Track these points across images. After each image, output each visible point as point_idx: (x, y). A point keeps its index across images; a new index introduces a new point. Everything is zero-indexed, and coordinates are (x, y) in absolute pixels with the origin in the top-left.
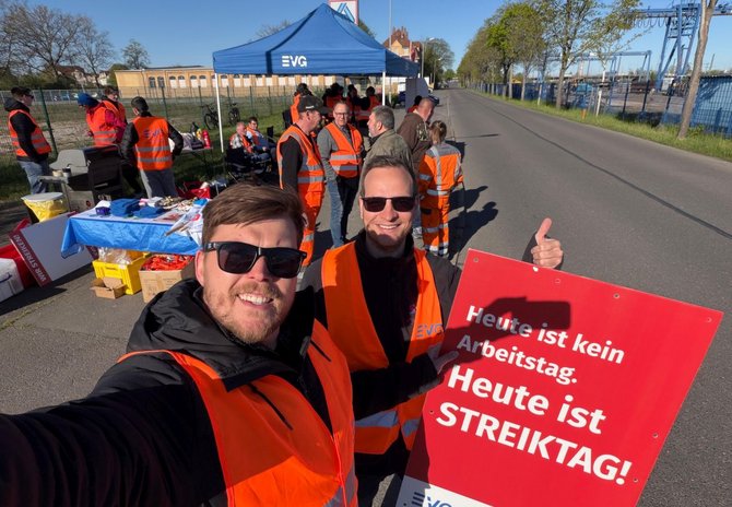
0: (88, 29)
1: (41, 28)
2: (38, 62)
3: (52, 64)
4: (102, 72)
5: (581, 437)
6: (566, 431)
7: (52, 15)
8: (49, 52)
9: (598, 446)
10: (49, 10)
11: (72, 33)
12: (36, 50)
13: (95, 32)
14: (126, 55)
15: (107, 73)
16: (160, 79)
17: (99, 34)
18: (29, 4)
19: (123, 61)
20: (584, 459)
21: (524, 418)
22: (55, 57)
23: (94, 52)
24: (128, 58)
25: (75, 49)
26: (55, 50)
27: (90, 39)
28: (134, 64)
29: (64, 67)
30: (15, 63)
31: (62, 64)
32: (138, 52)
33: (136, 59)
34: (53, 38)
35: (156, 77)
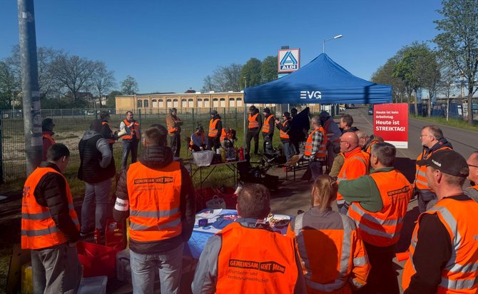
0: (101, 69)
1: (72, 69)
2: (65, 90)
3: (74, 91)
4: (104, 96)
5: (397, 126)
6: (395, 126)
7: (81, 61)
8: (74, 83)
9: (400, 126)
10: (80, 58)
11: (91, 72)
12: (66, 83)
13: (106, 71)
14: (123, 85)
15: (107, 97)
16: (146, 101)
17: (108, 72)
18: (68, 55)
19: (120, 89)
20: (399, 129)
21: (389, 126)
22: (76, 86)
23: (102, 84)
24: (124, 87)
25: (90, 81)
26: (78, 82)
27: (102, 75)
28: (129, 92)
29: (81, 93)
30: (51, 90)
31: (80, 91)
32: (132, 84)
33: (130, 88)
34: (78, 75)
35: (143, 100)
